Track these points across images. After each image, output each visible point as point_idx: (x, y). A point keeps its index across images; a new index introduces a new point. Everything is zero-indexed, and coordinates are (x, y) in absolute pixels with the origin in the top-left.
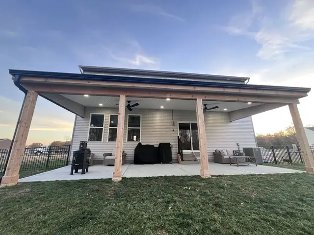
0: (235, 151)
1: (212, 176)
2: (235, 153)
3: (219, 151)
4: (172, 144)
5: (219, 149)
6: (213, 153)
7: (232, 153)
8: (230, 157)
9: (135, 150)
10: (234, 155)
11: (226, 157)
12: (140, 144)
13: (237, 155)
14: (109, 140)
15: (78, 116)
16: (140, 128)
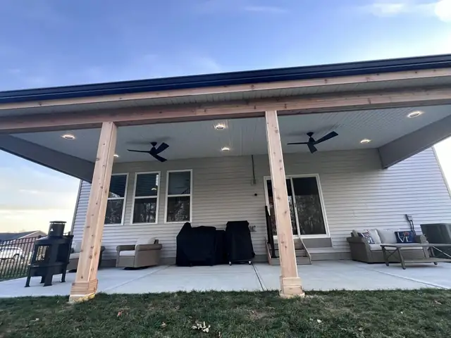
0: (401, 233)
1: (307, 293)
2: (400, 236)
3: (359, 234)
4: (251, 223)
5: (360, 230)
6: (348, 238)
7: (393, 238)
8: (383, 247)
9: (177, 237)
10: (399, 241)
11: (375, 247)
12: (187, 225)
13: (405, 242)
14: (134, 222)
15: (84, 182)
16: (191, 195)
